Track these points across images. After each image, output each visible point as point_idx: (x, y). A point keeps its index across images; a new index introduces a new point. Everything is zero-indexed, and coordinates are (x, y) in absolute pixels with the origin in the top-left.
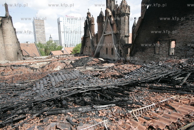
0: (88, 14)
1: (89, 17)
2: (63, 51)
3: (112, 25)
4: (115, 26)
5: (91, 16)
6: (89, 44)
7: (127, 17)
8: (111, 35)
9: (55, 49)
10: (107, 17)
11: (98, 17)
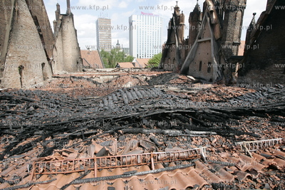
0: (177, 9)
1: (177, 13)
2: (134, 64)
3: (213, 26)
4: (217, 28)
5: (181, 13)
6: (173, 54)
7: (239, 13)
8: (210, 41)
9: (123, 61)
10: (206, 14)
11: (191, 13)
